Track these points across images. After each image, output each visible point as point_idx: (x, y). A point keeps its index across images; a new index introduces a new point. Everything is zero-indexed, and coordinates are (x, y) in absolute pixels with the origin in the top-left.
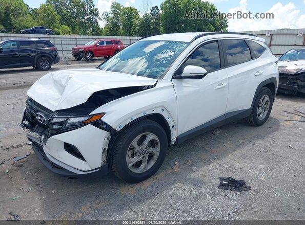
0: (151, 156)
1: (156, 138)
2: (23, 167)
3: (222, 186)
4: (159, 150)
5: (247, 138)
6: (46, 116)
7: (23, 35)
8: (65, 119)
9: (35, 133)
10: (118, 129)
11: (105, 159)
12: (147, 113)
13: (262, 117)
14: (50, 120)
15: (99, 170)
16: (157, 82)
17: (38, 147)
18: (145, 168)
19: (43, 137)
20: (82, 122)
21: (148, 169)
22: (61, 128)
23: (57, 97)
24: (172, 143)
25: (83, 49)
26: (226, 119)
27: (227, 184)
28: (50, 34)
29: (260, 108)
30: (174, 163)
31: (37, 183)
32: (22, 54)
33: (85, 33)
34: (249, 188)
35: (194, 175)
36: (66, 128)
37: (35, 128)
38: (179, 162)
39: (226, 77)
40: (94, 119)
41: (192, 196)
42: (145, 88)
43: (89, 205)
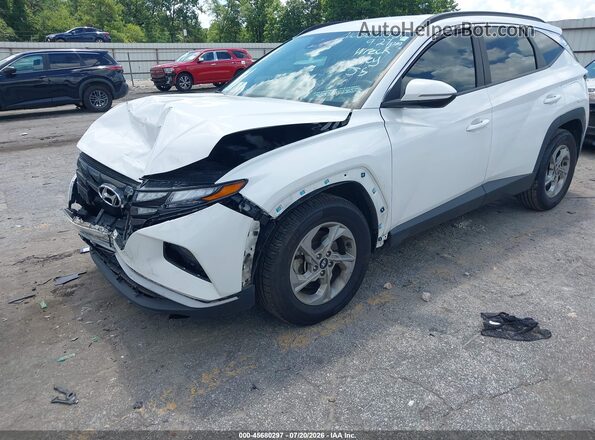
0: (338, 270)
1: (349, 234)
2: (76, 297)
3: (488, 330)
4: (354, 258)
5: (526, 234)
6: (121, 190)
7: (53, 45)
8: (165, 194)
9: (97, 227)
10: (275, 215)
11: (248, 276)
12: (333, 180)
13: (553, 191)
14: (131, 197)
15: (236, 298)
16: (350, 114)
17: (104, 256)
18: (326, 295)
19: (116, 233)
20: (201, 199)
21: (332, 297)
22: (157, 213)
23: (141, 151)
24: (379, 244)
25: (172, 70)
26: (486, 195)
27: (498, 327)
28: (104, 41)
29: (551, 172)
30: (382, 286)
31: (106, 328)
32: (54, 79)
33: (173, 39)
34: (547, 335)
35: (426, 310)
36: (165, 212)
37: (98, 217)
38: (393, 283)
39: (487, 106)
40: (226, 192)
41: (428, 352)
42: (325, 127)
43: (216, 372)
